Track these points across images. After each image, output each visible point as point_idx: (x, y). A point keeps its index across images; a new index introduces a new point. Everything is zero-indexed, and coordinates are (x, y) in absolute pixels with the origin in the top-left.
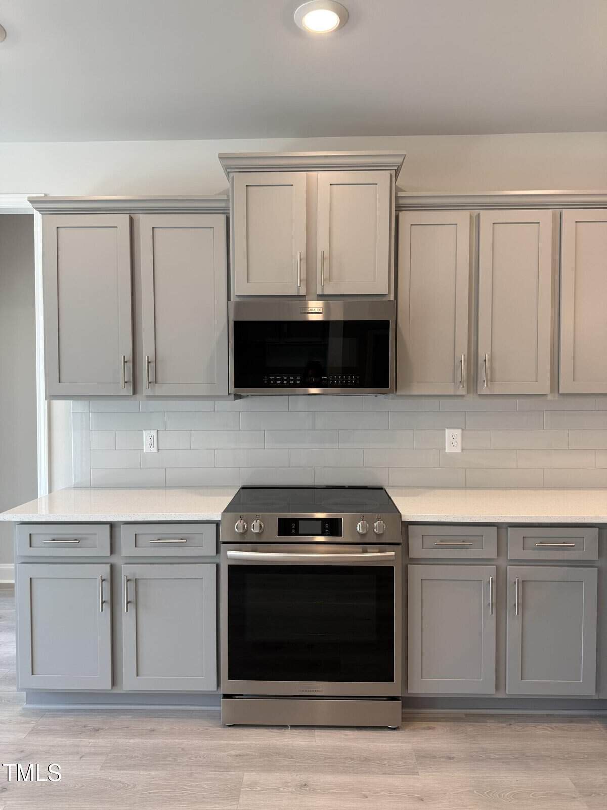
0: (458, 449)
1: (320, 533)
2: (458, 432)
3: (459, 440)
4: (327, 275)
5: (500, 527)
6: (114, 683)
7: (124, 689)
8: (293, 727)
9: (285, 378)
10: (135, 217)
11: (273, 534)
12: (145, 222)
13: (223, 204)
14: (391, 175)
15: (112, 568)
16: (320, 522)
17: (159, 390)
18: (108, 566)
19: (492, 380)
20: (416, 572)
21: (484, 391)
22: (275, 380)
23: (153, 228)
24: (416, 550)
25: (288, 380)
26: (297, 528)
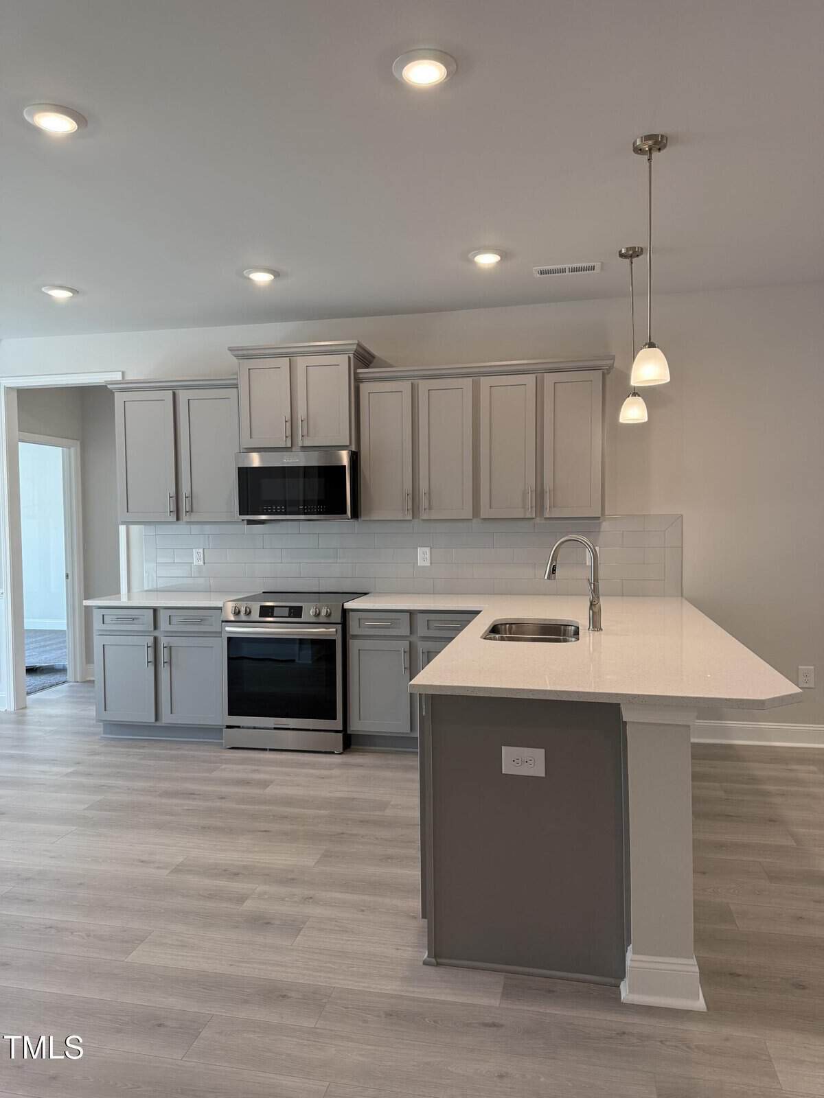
0: (427, 564)
1: (287, 615)
2: (427, 550)
3: (428, 556)
4: (305, 433)
5: (411, 613)
6: (157, 719)
7: (163, 722)
8: (271, 750)
9: (274, 508)
10: (177, 392)
11: (255, 616)
12: (183, 396)
13: (235, 382)
14: (349, 358)
15: (156, 639)
16: (288, 609)
17: (194, 517)
18: (152, 638)
19: (430, 508)
20: (354, 645)
21: (425, 517)
22: (267, 509)
23: (189, 400)
24: (354, 628)
25: (276, 509)
26: (272, 613)
